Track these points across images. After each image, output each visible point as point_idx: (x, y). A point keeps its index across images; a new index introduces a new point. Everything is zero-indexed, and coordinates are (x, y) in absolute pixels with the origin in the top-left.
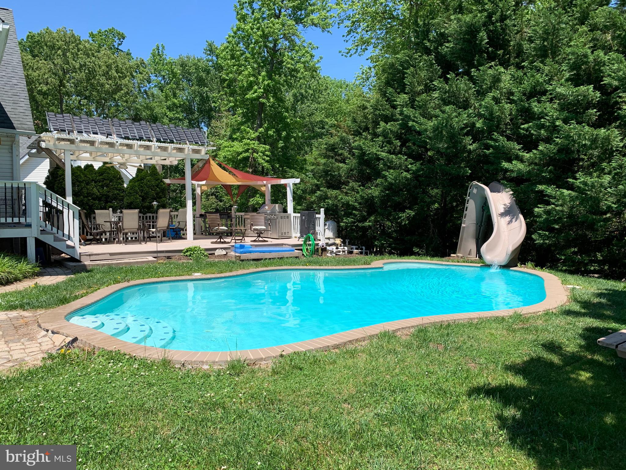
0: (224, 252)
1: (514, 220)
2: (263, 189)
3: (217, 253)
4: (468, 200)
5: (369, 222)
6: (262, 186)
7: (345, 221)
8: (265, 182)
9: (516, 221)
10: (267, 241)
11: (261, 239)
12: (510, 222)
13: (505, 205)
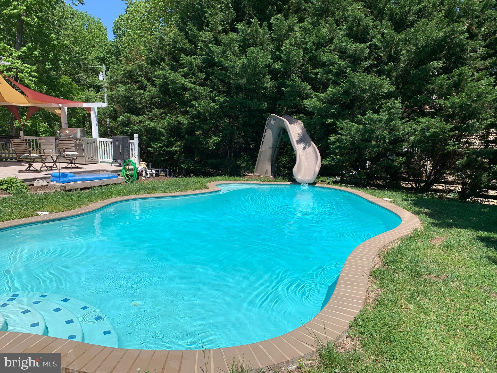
0: (45, 183)
1: (307, 146)
2: (58, 112)
3: (37, 183)
4: (266, 130)
5: (175, 147)
6: (56, 109)
7: (153, 145)
8: (60, 105)
9: (309, 147)
10: (80, 168)
11: (73, 165)
12: (304, 148)
13: (298, 134)
